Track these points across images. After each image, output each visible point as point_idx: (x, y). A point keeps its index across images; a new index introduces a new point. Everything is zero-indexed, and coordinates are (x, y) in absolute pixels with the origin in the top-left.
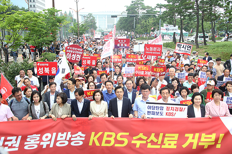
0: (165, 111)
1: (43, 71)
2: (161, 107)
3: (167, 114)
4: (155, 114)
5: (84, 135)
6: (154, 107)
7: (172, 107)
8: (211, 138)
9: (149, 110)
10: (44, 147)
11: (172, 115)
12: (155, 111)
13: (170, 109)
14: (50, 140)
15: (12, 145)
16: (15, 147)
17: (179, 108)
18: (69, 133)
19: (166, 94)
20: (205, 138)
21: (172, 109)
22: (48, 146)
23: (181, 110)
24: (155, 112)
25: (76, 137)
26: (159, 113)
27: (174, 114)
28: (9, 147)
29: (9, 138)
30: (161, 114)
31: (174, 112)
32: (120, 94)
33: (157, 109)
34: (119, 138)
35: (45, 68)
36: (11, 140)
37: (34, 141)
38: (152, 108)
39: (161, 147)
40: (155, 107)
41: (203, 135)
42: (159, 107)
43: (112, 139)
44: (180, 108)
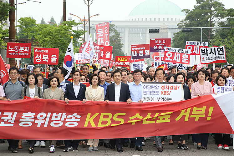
0: (160, 90)
1: (40, 58)
2: (156, 87)
3: (162, 93)
4: (151, 93)
5: (79, 117)
6: (149, 86)
7: (167, 86)
8: (201, 111)
9: (145, 90)
10: (39, 125)
11: (168, 94)
12: (151, 90)
13: (165, 87)
14: (45, 119)
15: (8, 120)
16: (10, 123)
17: (173, 87)
18: (64, 114)
19: (160, 74)
20: (196, 111)
21: (167, 87)
22: (43, 125)
23: (176, 88)
24: (151, 92)
25: (71, 118)
26: (155, 92)
27: (169, 93)
28: (5, 123)
29: (5, 114)
30: (156, 94)
31: (169, 90)
32: (118, 77)
33: (153, 88)
34: (115, 119)
35: (44, 55)
36: (7, 116)
37: (29, 119)
38: (147, 88)
39: (156, 122)
40: (151, 86)
41: (195, 108)
42: (154, 87)
43: (108, 120)
44: (175, 86)
